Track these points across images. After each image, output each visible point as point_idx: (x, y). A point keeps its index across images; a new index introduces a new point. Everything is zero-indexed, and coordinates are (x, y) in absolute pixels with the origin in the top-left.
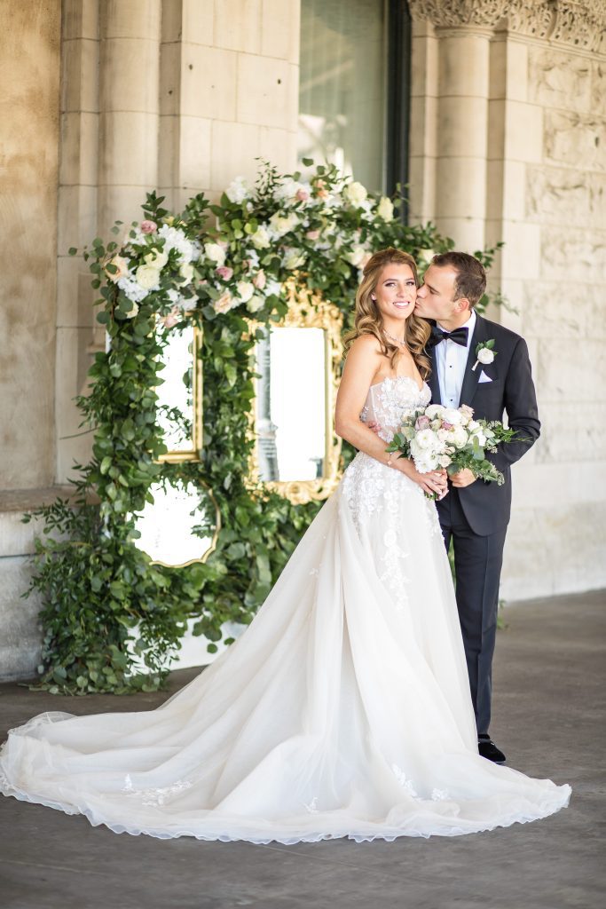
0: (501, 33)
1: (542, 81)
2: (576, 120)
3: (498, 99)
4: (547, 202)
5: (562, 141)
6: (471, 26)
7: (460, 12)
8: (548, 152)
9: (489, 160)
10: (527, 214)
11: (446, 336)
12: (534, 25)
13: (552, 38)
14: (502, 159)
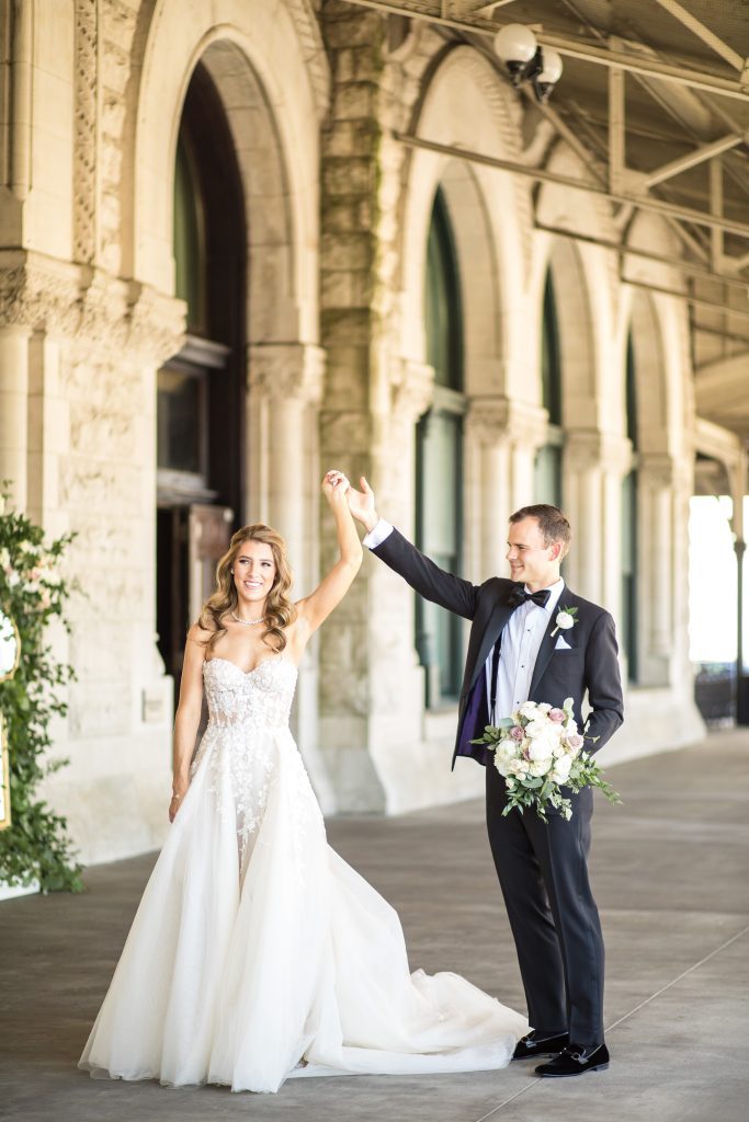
0: (40, 332)
1: (71, 377)
2: (94, 413)
3: (37, 394)
4: (75, 492)
5: (86, 433)
6: (16, 325)
7: (8, 313)
8: (75, 444)
9: (29, 452)
10: (60, 503)
11: (528, 597)
12: (65, 324)
13: (78, 335)
14: (41, 451)
